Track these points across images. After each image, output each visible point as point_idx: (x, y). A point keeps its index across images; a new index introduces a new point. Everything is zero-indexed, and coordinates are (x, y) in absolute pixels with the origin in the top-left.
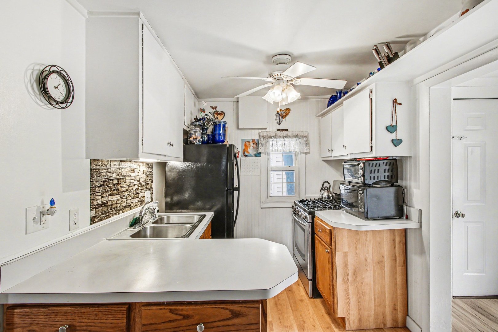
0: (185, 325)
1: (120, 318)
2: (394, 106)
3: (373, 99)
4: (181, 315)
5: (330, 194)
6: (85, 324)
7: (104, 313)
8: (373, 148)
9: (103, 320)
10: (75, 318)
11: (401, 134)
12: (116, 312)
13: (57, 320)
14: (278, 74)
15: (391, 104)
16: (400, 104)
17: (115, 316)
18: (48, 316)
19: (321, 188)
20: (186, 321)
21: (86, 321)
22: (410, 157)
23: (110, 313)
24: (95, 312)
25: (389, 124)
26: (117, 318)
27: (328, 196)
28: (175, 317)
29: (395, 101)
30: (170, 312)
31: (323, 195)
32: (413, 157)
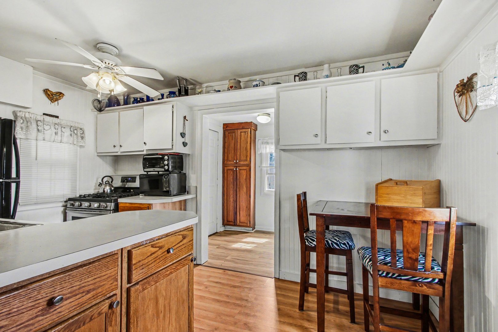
0: (160, 254)
1: (113, 267)
2: (184, 121)
3: (174, 112)
4: (158, 247)
5: (112, 187)
6: (78, 287)
7: (98, 268)
8: (174, 147)
9: (97, 275)
10: (65, 285)
11: (187, 139)
12: (108, 263)
13: (40, 297)
14: (106, 62)
15: (182, 119)
16: (187, 120)
17: (108, 267)
18: (26, 298)
19: (100, 183)
20: (161, 250)
21: (79, 283)
22: (189, 155)
23: (103, 266)
24: (89, 270)
25: (182, 132)
26: (110, 269)
27: (111, 189)
28: (154, 250)
29: (185, 117)
30: (151, 247)
31: (104, 189)
32: (190, 155)
